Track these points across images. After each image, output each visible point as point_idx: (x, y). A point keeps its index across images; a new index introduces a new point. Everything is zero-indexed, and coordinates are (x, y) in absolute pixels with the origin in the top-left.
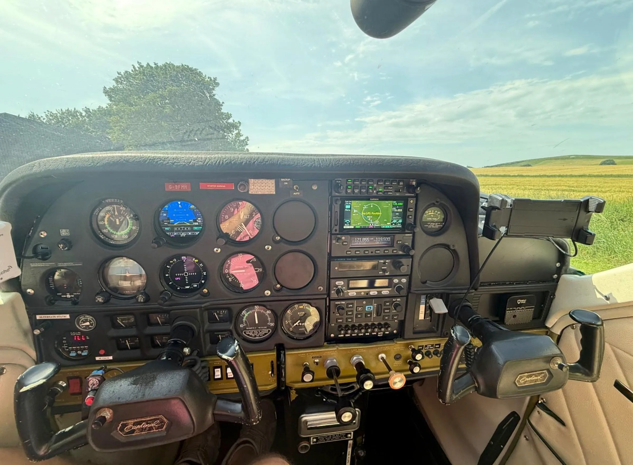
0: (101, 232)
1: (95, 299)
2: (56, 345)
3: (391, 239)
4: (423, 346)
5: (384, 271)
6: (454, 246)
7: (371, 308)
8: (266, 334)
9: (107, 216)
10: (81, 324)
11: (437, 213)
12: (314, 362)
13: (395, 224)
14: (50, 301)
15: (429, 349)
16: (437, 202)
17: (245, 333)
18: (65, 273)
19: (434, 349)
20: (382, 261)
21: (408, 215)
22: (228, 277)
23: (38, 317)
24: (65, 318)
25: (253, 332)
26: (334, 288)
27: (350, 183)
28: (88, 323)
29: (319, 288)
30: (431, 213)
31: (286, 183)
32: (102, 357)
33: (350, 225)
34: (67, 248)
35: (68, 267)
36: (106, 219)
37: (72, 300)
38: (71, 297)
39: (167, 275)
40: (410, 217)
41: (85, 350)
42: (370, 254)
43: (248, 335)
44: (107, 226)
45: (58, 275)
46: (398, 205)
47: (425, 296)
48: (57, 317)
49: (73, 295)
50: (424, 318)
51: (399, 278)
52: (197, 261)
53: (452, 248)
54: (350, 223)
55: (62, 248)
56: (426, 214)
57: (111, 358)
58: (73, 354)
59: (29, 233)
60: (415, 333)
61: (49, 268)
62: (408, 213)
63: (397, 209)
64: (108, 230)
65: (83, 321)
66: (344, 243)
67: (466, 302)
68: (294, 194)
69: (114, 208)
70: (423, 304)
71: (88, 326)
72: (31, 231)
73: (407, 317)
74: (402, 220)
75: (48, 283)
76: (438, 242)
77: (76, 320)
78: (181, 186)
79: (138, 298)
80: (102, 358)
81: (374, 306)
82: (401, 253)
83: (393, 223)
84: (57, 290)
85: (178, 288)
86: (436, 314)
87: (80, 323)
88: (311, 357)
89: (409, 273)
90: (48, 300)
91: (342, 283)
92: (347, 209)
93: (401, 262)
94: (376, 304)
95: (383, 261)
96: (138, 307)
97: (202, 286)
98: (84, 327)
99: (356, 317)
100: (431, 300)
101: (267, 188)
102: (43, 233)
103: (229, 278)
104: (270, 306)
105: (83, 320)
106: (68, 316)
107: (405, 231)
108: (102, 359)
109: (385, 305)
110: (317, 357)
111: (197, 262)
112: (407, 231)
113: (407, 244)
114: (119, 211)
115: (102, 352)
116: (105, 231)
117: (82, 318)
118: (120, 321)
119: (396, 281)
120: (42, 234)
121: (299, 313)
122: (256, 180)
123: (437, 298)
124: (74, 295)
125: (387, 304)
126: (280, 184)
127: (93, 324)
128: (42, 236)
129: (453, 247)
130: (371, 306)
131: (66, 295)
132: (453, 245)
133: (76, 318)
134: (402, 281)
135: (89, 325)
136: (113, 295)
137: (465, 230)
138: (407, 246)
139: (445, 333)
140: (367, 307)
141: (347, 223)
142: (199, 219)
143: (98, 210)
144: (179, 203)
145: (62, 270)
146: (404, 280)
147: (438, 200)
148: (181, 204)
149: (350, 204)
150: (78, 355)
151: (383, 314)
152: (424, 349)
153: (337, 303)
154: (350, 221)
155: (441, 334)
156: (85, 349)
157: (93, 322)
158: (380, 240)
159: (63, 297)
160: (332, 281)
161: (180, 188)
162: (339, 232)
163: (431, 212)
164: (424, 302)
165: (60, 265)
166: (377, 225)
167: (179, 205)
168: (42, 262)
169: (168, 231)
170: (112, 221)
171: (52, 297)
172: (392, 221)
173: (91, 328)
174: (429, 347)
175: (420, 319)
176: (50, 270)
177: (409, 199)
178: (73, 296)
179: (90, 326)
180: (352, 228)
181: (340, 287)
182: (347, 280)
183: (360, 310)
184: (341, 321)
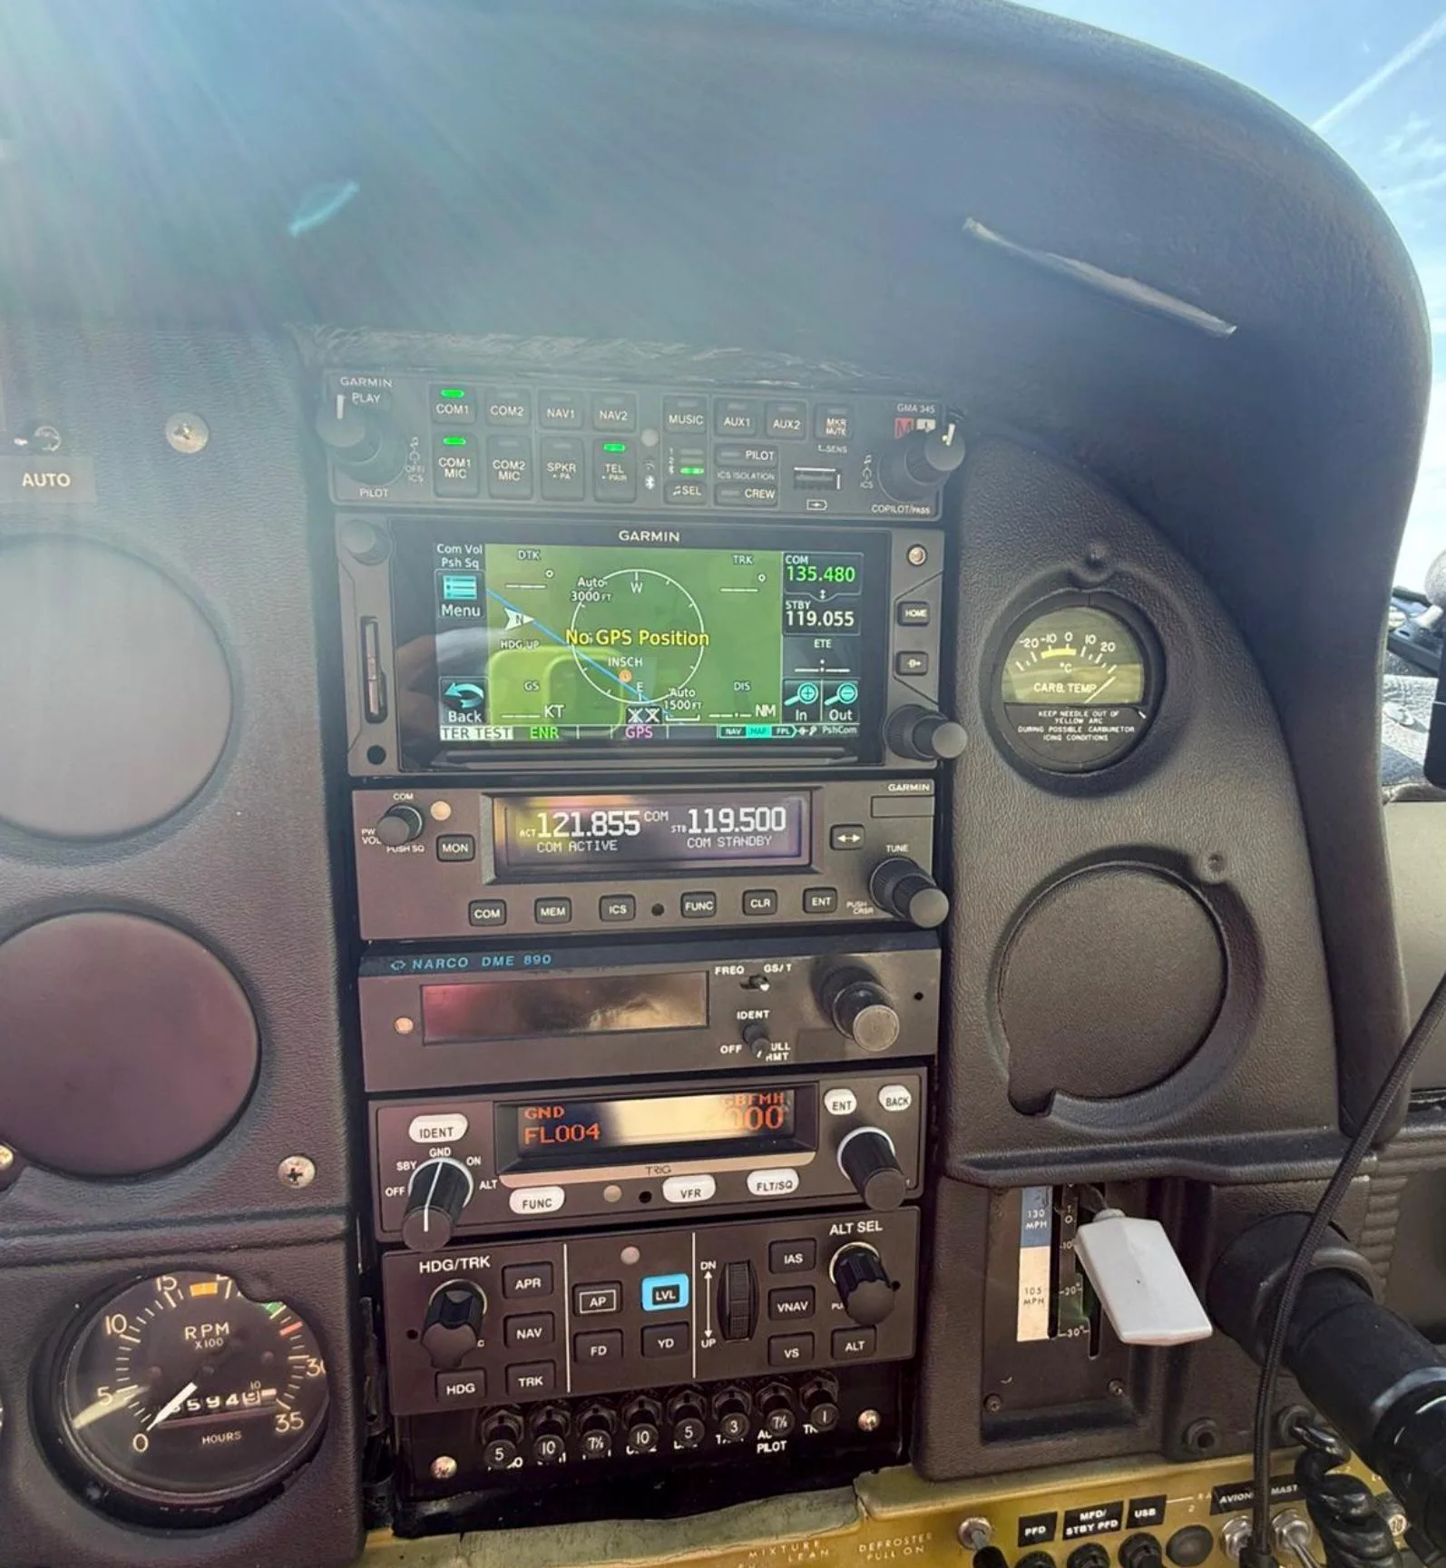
3: (796, 819)
4: (1054, 1515)
5: (753, 1034)
6: (1218, 860)
7: (676, 1289)
11: (1094, 650)
13: (813, 712)
15: (1096, 1531)
16: (1094, 565)
19: (1125, 1534)
20: (735, 970)
21: (894, 649)
26: (403, 1166)
27: (458, 410)
29: (290, 1163)
30: (1060, 652)
33: (484, 720)
40: (913, 663)
42: (645, 921)
46: (826, 585)
47: (1046, 1193)
50: (1053, 1330)
51: (867, 1080)
53: (1207, 873)
54: (481, 708)
56: (1025, 654)
60: (992, 1433)
62: (898, 638)
63: (820, 609)
66: (447, 848)
67: (1339, 1245)
68: (27, 480)
70: (1044, 1245)
73: (936, 1338)
74: (860, 688)
76: (1117, 835)
81: (701, 1274)
82: (862, 910)
83: (798, 705)
86: (1128, 1345)
89: (931, 1048)
91: (454, 1125)
92: (456, 603)
93: (866, 975)
94: (711, 1265)
95: (740, 970)
99: (575, 1359)
100: (1086, 1231)
107: (879, 759)
109: (774, 1266)
112: (893, 762)
113: (903, 848)
119: (840, 1101)
121: (189, 1333)
123: (1131, 1213)
125: (790, 1260)
129: (1216, 868)
130: (682, 1281)
132: (1215, 857)
134: (883, 1098)
137: (1289, 747)
138: (904, 865)
139: (1194, 1431)
140: (649, 1285)
141: (466, 704)
146: (898, 1096)
147: (1099, 551)
149: (476, 564)
151: (764, 1327)
152: (1058, 1535)
153: (428, 1267)
154: (483, 687)
155: (1166, 1437)
158: (717, 824)
160: (383, 1115)
162: (405, 768)
163: (1060, 644)
164: (1046, 1224)
166: (681, 722)
172: (790, 693)
174: (1095, 1521)
175: (1022, 1336)
177: (899, 539)
180: (503, 738)
181: (440, 1152)
182: (491, 1103)
183: (603, 1306)
184: (465, 1389)
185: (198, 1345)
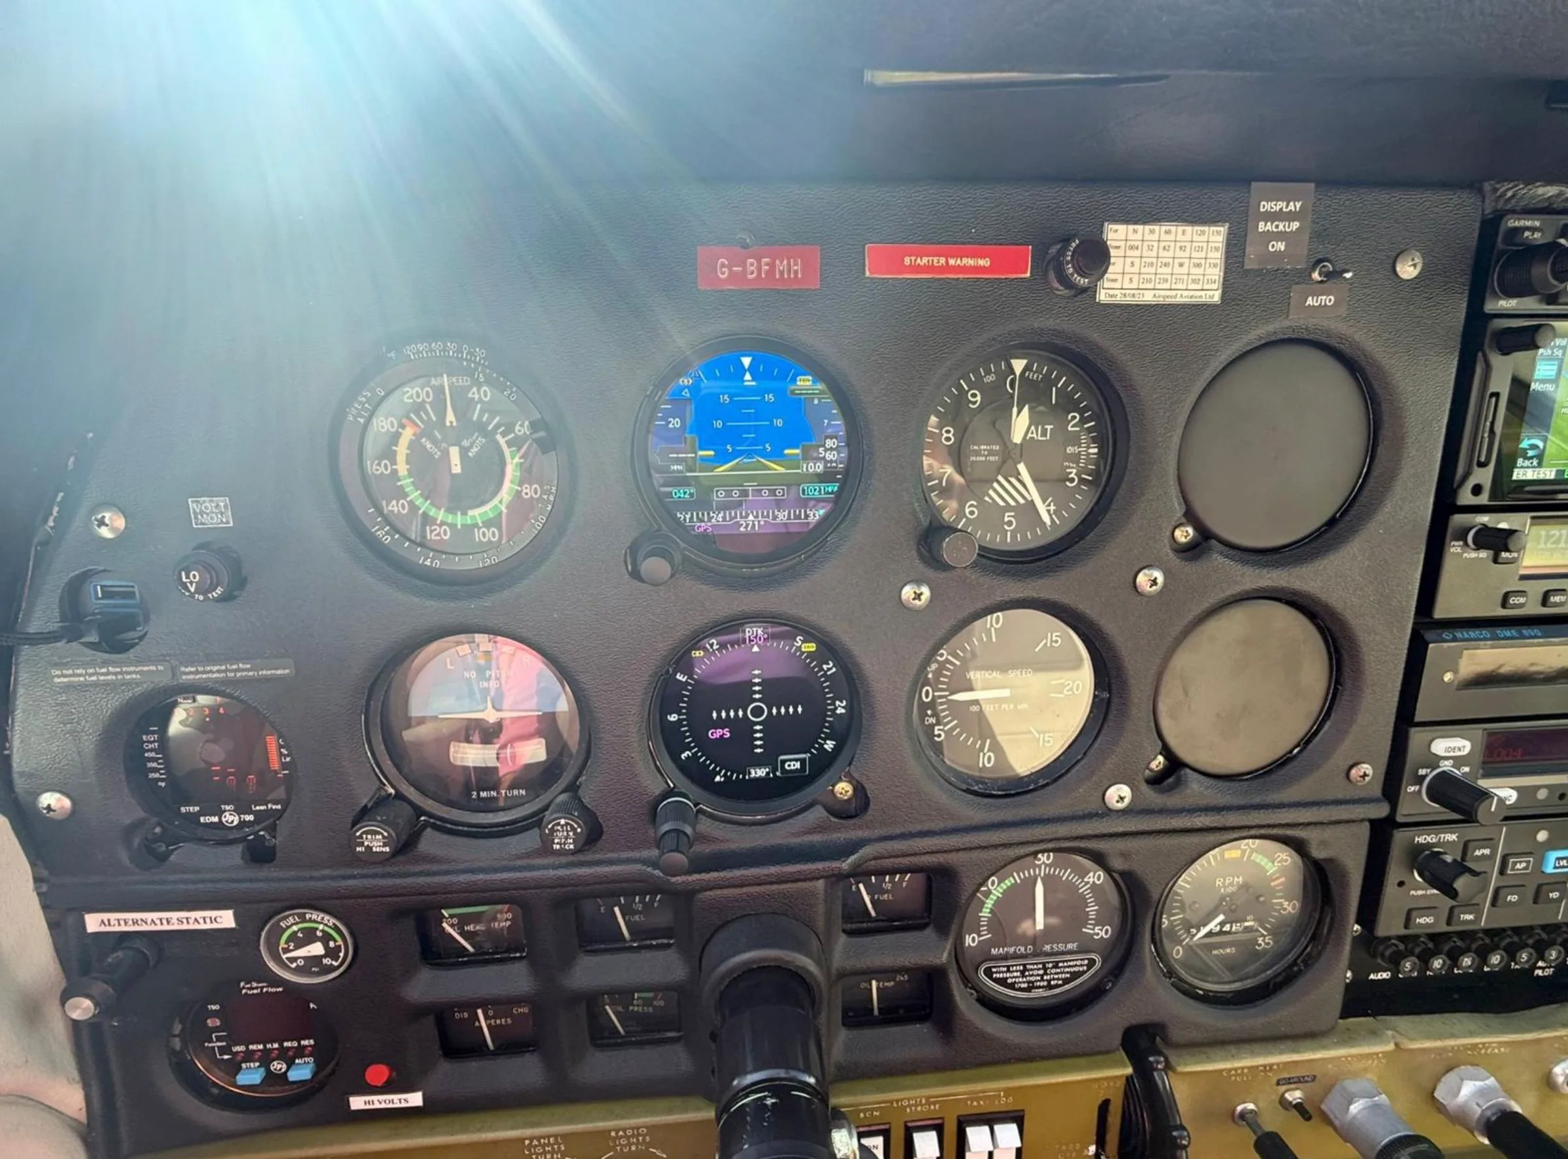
0: (380, 511)
1: (354, 842)
2: (177, 1044)
8: (1075, 975)
9: (408, 434)
10: (286, 951)
12: (1284, 1103)
14: (148, 846)
17: (988, 973)
18: (214, 709)
22: (933, 720)
23: (93, 923)
24: (215, 926)
25: (1025, 969)
26: (1423, 770)
28: (317, 949)
31: (1281, 246)
32: (375, 1098)
33: (1540, 465)
34: (219, 590)
35: (226, 682)
36: (402, 450)
37: (244, 839)
38: (243, 824)
39: (673, 718)
41: (302, 1057)
43: (1002, 982)
44: (406, 482)
45: (181, 722)
48: (180, 921)
49: (250, 812)
52: (811, 647)
54: (1540, 457)
55: (197, 591)
57: (415, 1099)
58: (251, 1075)
59: (46, 521)
61: (138, 690)
64: (411, 503)
65: (293, 937)
68: (1309, 301)
69: (440, 390)
71: (317, 959)
72: (56, 509)
75: (135, 765)
77: (263, 934)
78: (772, 266)
79: (552, 830)
80: (379, 1101)
84: (180, 792)
85: (718, 779)
87: (282, 944)
88: (1275, 1081)
90: (136, 841)
91: (1463, 745)
92: (1543, 380)
96: (552, 873)
97: (822, 765)
98: (301, 963)
99: (1494, 903)
101: (1185, 270)
102: (108, 516)
103: (932, 726)
104: (1124, 855)
105: (295, 933)
106: (226, 919)
108: (377, 1106)
110: (1299, 1081)
111: (810, 654)
114: (463, 408)
115: (378, 1073)
116: (394, 507)
117: (292, 925)
118: (452, 926)
120: (102, 523)
121: (1219, 882)
122: (1140, 227)
124: (256, 813)
126: (1252, 252)
127: (338, 948)
128: (105, 532)
131: (220, 813)
133: (262, 929)
135: (325, 956)
136: (430, 815)
140: (1552, 855)
141: (1531, 453)
142: (829, 443)
143: (369, 401)
144: (746, 361)
145: (203, 699)
148: (753, 369)
149: (1559, 353)
150: (273, 1079)
153: (1421, 840)
154: (1544, 442)
156: (300, 1052)
157: (340, 942)
159: (206, 825)
160: (1416, 736)
161: (771, 273)
162: (1491, 498)
165: (189, 673)
167: (744, 371)
168: (105, 663)
169: (685, 505)
170: (431, 455)
171: (159, 824)
173: (332, 969)
176: (148, 696)
178: (250, 818)
179: (326, 961)
180: (1548, 477)
181: (1446, 763)
182: (1481, 731)
183: (1524, 869)
184: (1428, 920)
185: (1222, 890)
